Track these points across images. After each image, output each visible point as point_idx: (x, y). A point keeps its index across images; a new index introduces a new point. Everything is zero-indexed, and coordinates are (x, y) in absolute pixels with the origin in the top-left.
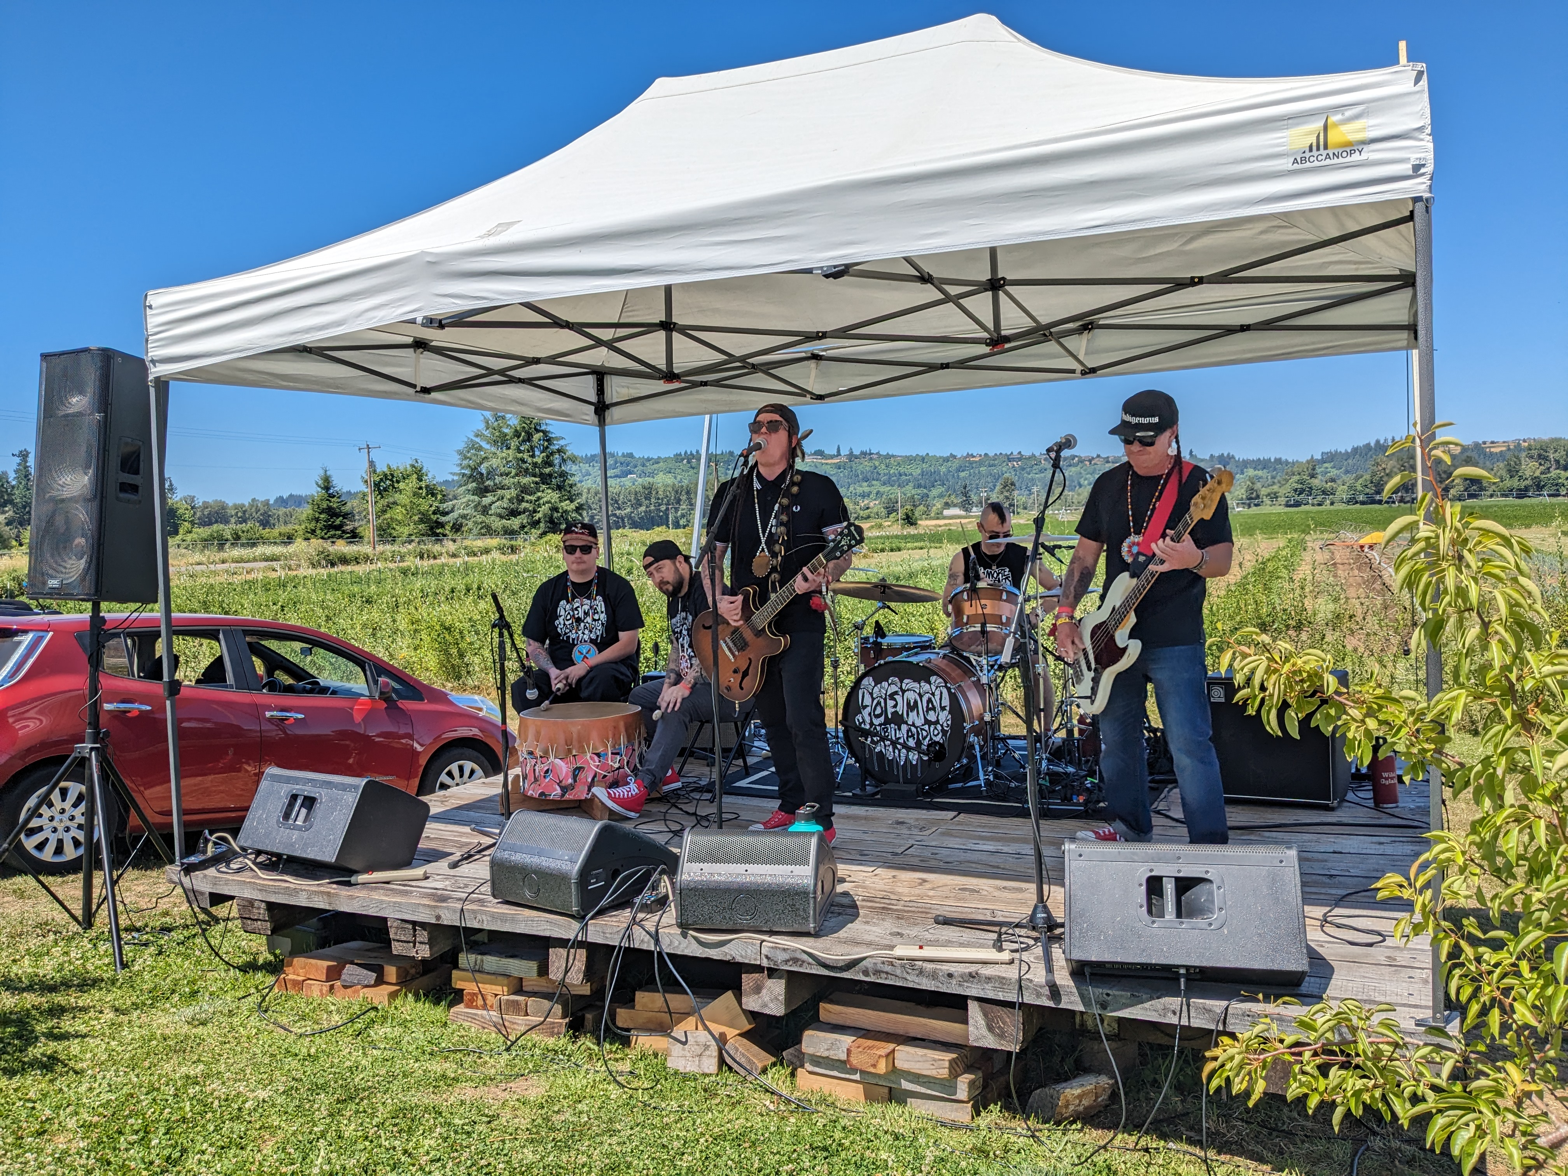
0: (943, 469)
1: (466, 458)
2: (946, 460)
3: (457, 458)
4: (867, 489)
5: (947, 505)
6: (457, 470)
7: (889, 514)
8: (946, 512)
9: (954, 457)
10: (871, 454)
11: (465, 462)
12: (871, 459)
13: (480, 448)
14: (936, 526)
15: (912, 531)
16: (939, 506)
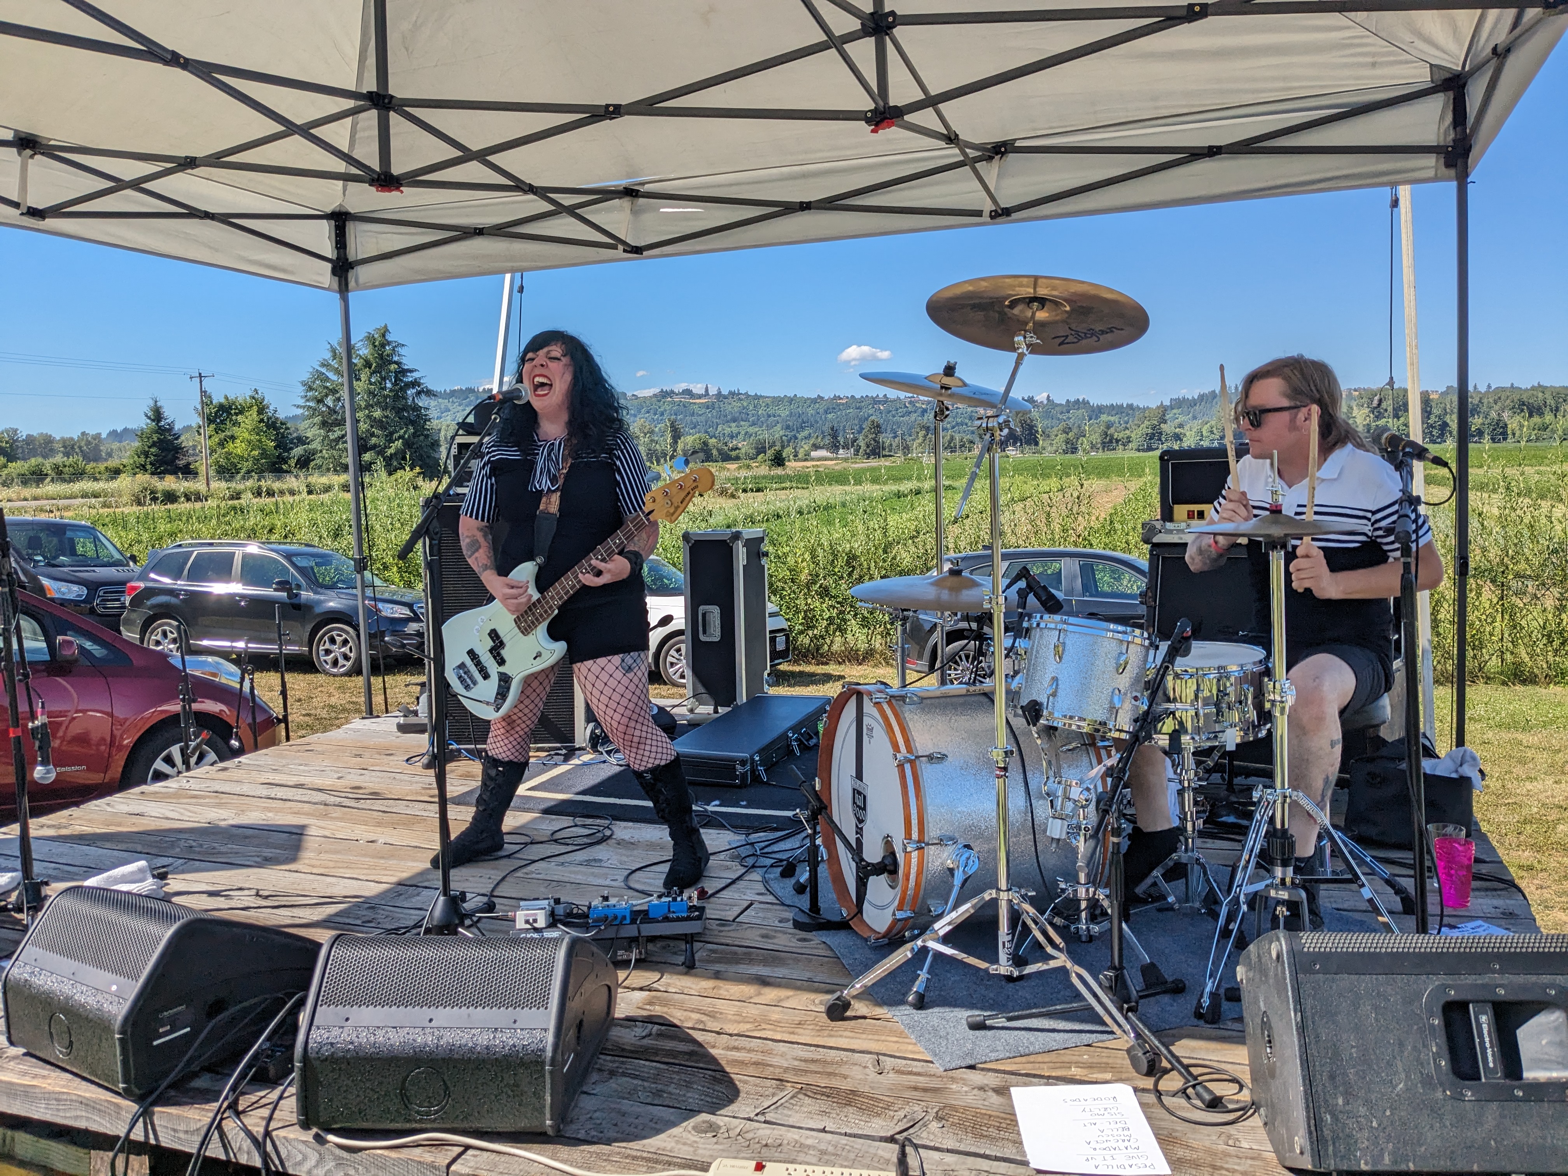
0: (811, 411)
1: (311, 389)
2: (814, 401)
3: (301, 391)
4: (735, 430)
5: (816, 447)
6: (301, 402)
7: (758, 454)
8: (814, 454)
9: (822, 398)
10: (739, 394)
11: (310, 394)
12: (740, 399)
13: (327, 379)
14: (803, 467)
15: (779, 471)
16: (806, 447)
